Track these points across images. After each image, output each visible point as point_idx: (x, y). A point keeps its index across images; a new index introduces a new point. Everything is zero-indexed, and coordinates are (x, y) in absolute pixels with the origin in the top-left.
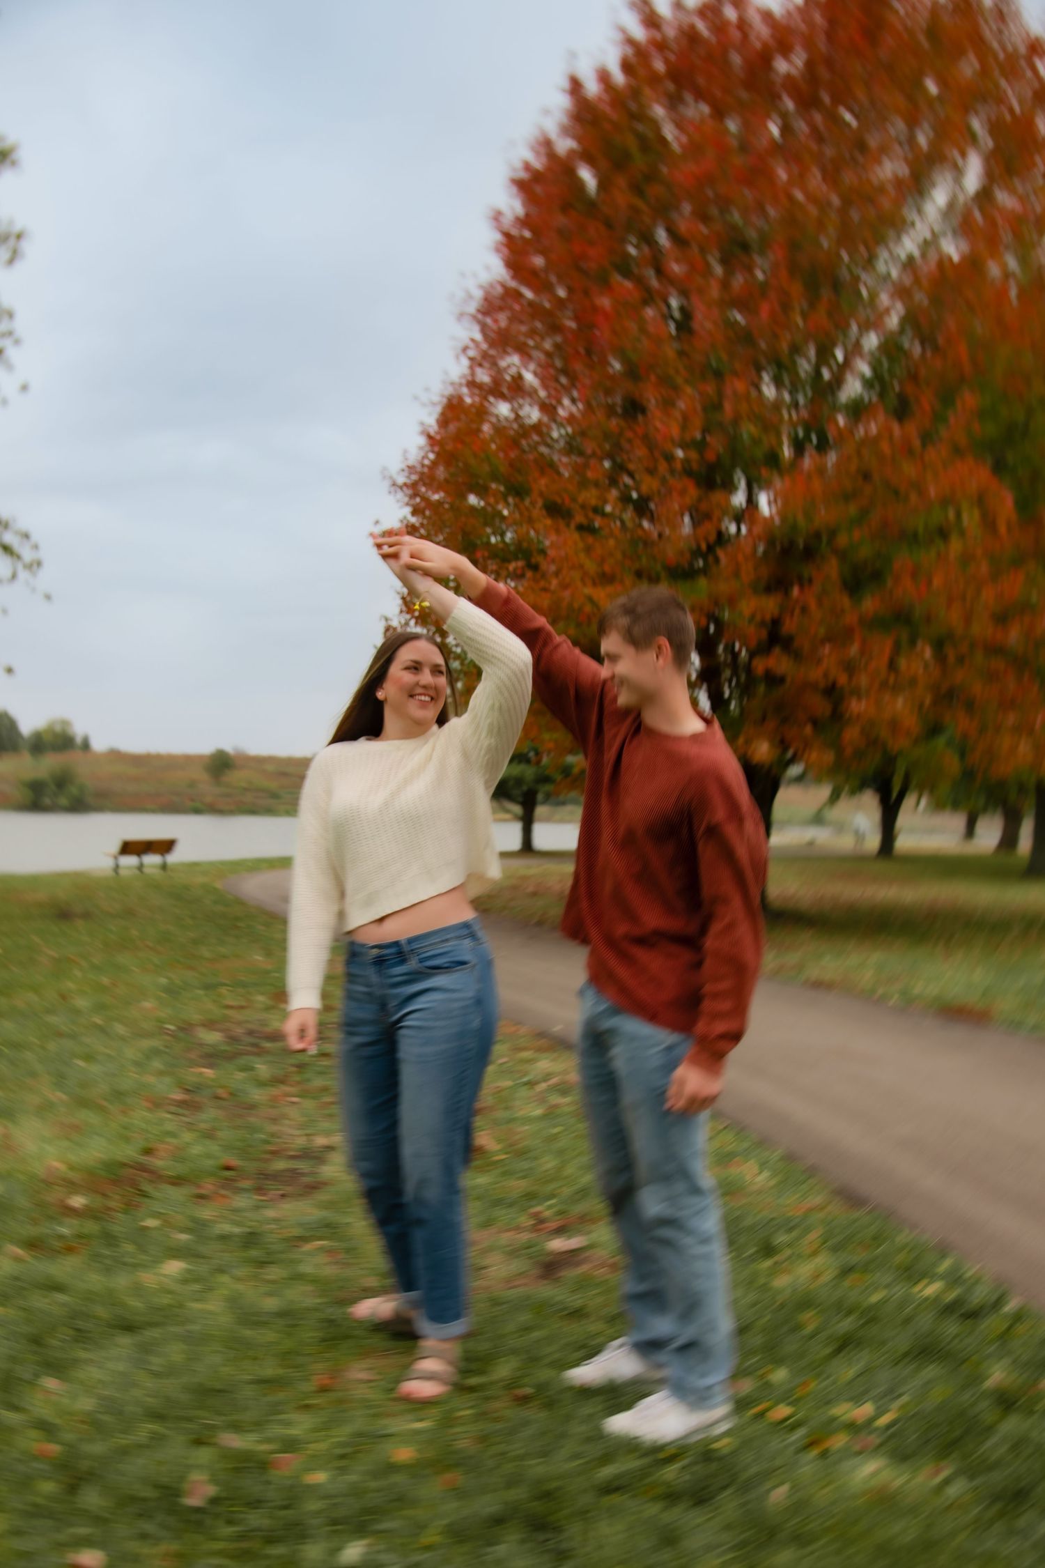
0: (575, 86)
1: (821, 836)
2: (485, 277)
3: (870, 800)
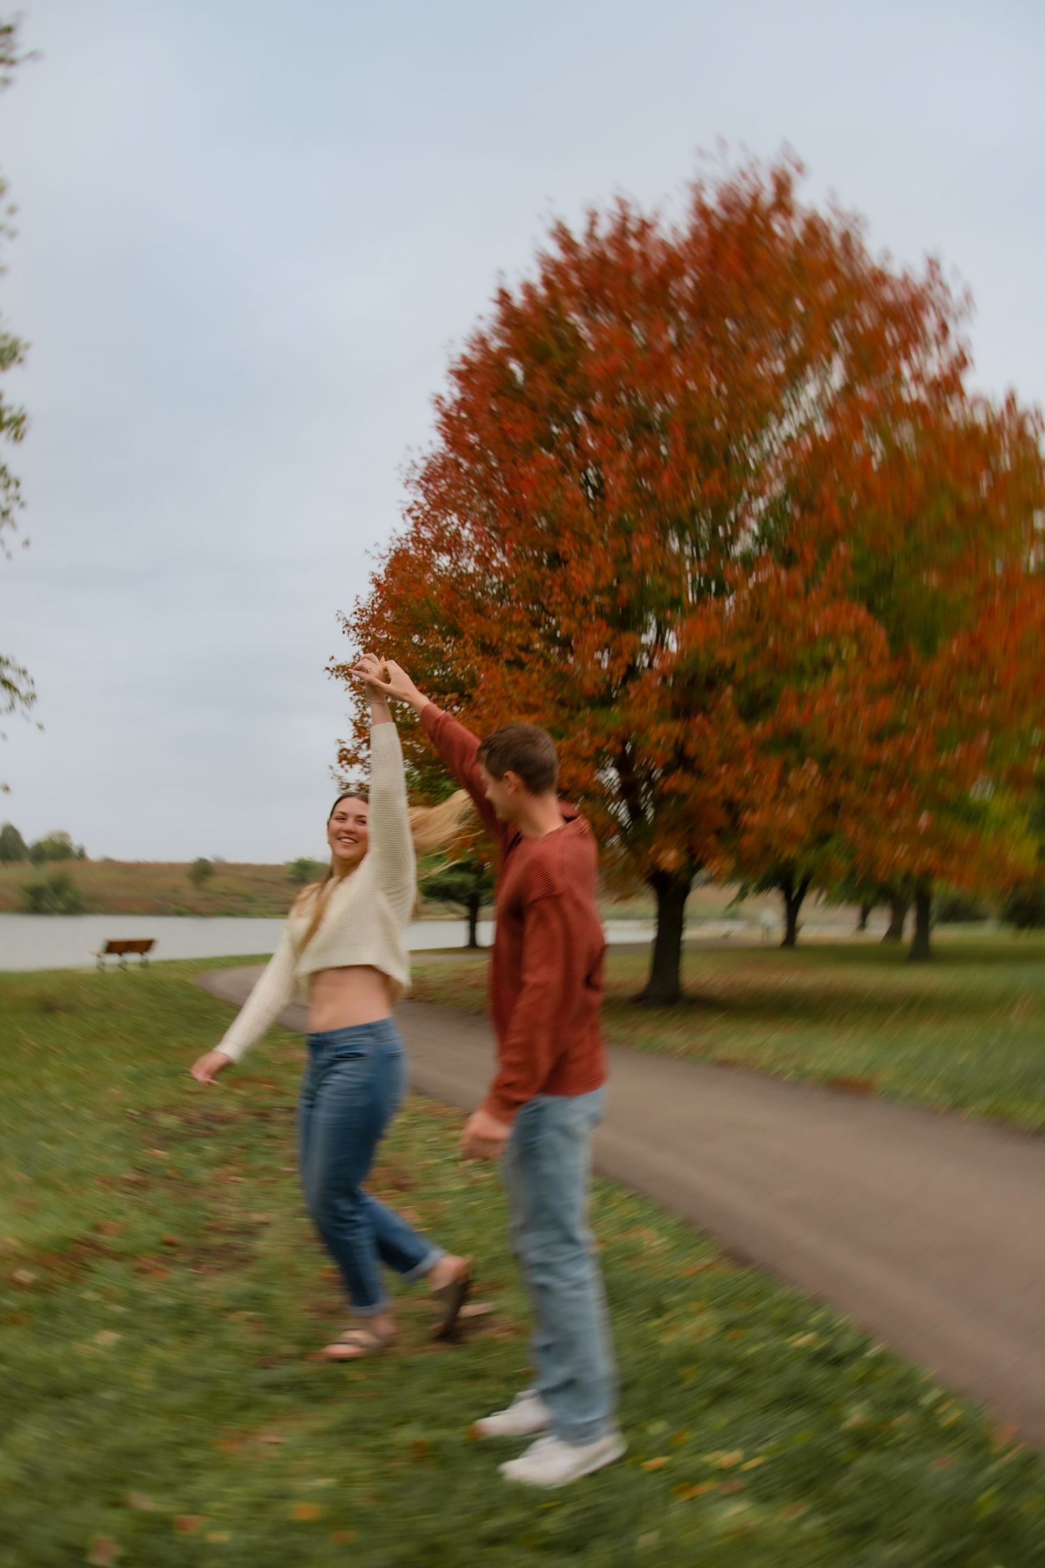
0: (504, 298)
1: (736, 929)
2: (428, 451)
3: (775, 897)
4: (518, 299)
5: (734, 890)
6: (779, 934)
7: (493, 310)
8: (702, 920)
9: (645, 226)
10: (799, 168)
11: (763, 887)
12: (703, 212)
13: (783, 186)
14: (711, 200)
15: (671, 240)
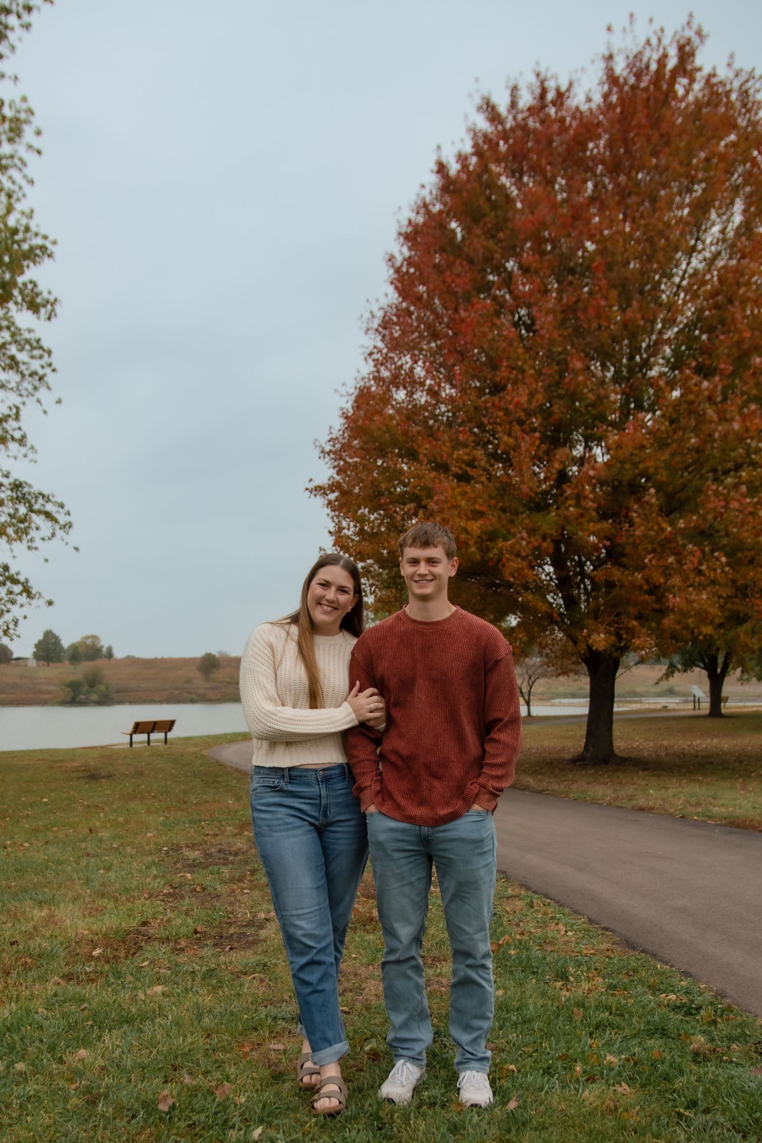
0: (441, 168)
2: (384, 302)
3: (699, 674)
4: (454, 168)
5: (662, 669)
6: (705, 707)
7: (432, 180)
8: (635, 695)
9: (561, 96)
10: (699, 33)
11: (688, 665)
12: (612, 79)
13: (686, 53)
14: (620, 67)
15: (584, 108)
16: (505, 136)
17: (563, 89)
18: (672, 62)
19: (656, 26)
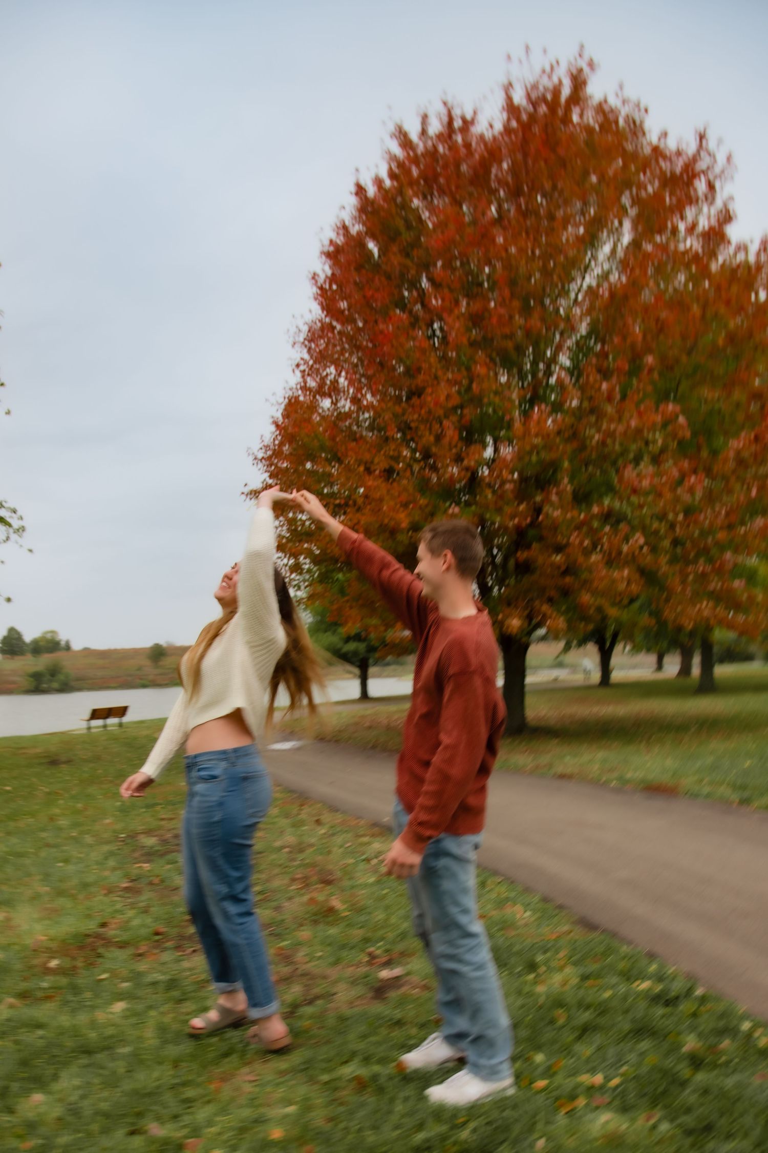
0: (360, 190)
1: (562, 674)
2: (309, 318)
3: (592, 649)
4: (371, 191)
5: (562, 644)
6: (596, 677)
7: (352, 201)
8: (537, 668)
9: (467, 124)
10: (591, 64)
11: (582, 642)
12: (511, 109)
13: (578, 82)
14: (519, 98)
15: (488, 135)
16: (415, 160)
17: (469, 117)
18: (566, 92)
19: (551, 57)
